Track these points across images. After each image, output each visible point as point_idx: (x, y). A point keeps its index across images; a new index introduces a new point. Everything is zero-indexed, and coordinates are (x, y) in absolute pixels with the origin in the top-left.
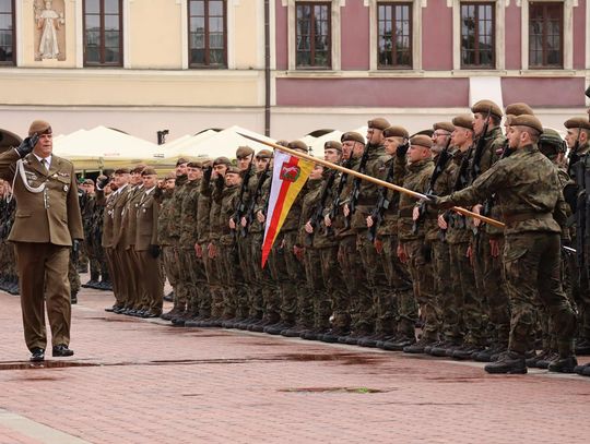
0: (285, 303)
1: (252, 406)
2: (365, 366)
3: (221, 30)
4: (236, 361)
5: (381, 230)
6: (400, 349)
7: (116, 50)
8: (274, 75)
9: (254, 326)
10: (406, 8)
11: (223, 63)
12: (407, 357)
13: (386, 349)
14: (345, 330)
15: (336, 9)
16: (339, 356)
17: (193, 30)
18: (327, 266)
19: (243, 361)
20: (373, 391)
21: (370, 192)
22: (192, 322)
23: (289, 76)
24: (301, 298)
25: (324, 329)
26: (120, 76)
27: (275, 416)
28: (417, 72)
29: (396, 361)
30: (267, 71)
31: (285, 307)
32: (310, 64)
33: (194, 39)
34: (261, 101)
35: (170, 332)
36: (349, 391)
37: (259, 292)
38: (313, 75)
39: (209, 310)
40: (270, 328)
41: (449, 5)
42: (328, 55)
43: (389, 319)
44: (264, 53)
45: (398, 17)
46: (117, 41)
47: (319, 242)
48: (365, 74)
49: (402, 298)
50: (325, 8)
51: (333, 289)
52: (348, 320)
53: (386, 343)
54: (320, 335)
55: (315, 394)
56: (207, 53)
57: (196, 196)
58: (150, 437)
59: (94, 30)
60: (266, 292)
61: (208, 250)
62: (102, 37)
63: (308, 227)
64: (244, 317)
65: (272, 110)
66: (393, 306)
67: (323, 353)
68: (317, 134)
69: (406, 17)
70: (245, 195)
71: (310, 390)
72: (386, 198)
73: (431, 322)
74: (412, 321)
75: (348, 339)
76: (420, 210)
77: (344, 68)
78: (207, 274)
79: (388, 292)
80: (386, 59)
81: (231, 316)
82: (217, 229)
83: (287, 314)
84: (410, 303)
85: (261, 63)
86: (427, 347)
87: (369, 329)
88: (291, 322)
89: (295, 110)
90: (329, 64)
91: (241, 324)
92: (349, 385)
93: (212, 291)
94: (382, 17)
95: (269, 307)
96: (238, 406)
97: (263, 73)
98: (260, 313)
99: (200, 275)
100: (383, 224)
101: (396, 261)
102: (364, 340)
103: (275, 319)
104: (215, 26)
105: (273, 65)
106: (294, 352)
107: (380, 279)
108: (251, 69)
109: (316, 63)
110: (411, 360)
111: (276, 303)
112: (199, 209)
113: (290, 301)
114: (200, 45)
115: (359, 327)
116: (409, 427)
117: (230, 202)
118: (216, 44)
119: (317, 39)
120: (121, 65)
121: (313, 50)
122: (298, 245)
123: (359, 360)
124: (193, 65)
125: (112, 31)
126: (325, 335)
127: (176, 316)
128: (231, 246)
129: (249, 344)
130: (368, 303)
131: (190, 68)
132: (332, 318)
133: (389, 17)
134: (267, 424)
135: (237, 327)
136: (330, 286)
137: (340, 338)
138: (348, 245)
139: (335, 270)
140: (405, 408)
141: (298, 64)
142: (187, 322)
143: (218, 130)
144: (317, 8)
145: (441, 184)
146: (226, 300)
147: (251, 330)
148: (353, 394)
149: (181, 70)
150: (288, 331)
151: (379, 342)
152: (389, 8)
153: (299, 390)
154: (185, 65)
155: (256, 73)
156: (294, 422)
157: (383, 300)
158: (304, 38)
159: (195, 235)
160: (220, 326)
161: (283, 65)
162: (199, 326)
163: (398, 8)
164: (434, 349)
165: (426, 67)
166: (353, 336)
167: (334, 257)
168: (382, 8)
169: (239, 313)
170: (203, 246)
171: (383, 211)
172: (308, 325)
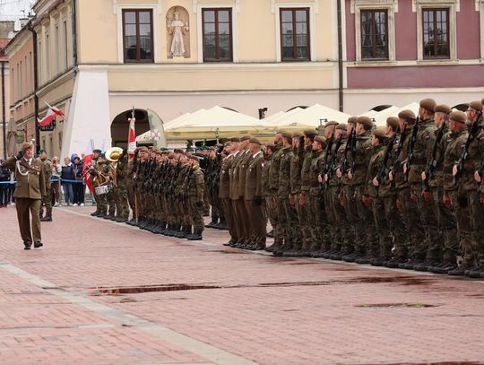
0: (357, 238)
1: (336, 318)
2: (420, 286)
3: (305, 32)
4: (323, 283)
5: (431, 183)
6: (446, 272)
7: (227, 49)
8: (345, 65)
9: (335, 256)
10: (444, 13)
11: (307, 56)
12: (451, 279)
13: (435, 272)
14: (404, 258)
15: (391, 14)
16: (400, 279)
17: (284, 32)
18: (388, 210)
19: (328, 283)
20: (427, 306)
21: (419, 155)
22: (288, 253)
23: (357, 65)
24: (369, 235)
25: (388, 258)
26: (230, 68)
27: (354, 326)
28: (454, 60)
29: (444, 282)
30: (340, 62)
31: (357, 241)
32: (372, 56)
33: (285, 39)
34: (336, 85)
35: (272, 261)
36: (409, 306)
37: (339, 231)
38: (375, 65)
39: (301, 244)
40: (347, 258)
41: (477, 9)
42: (386, 49)
43: (437, 250)
44: (337, 49)
45: (438, 19)
46: (228, 41)
47: (382, 192)
48: (414, 63)
49: (447, 234)
50: (383, 13)
51: (393, 228)
52: (405, 250)
53: (435, 268)
54: (385, 262)
55: (383, 309)
56: (296, 49)
57: (290, 158)
58: (262, 343)
59: (211, 34)
60: (343, 230)
61: (299, 200)
62: (216, 39)
63: (375, 181)
64: (328, 249)
65: (344, 91)
66: (441, 240)
67: (387, 276)
68: (378, 109)
69: (444, 19)
70: (329, 157)
71: (379, 305)
72: (434, 159)
73: (469, 253)
74: (455, 252)
75: (406, 265)
76: (458, 168)
77: (398, 58)
78: (299, 217)
79: (436, 230)
80: (430, 51)
81: (318, 248)
82: (307, 183)
83: (359, 246)
84: (453, 238)
85: (335, 56)
86: (466, 271)
87: (421, 257)
88: (362, 252)
89: (361, 91)
90: (387, 56)
91: (325, 254)
92: (408, 301)
93: (303, 230)
94: (426, 20)
95: (346, 242)
96: (326, 319)
97: (337, 64)
98: (340, 246)
99: (293, 218)
100: (433, 178)
101: (442, 206)
102: (418, 266)
103: (351, 250)
104: (300, 29)
105: (344, 58)
106: (366, 276)
107: (430, 221)
108: (328, 61)
109: (376, 55)
110: (454, 281)
111: (351, 238)
112: (292, 168)
113: (362, 237)
114: (290, 44)
115: (414, 255)
116: (456, 334)
117: (315, 164)
118: (301, 43)
119: (377, 37)
120: (231, 60)
121: (374, 45)
122: (366, 195)
123: (416, 282)
124: (285, 59)
125: (224, 34)
126: (389, 263)
127: (276, 249)
128: (318, 196)
129: (332, 270)
130: (421, 238)
131: (282, 61)
132: (393, 249)
133: (431, 20)
134: (349, 332)
135: (322, 257)
136: (392, 225)
137: (400, 264)
138: (405, 194)
139: (394, 213)
140: (451, 319)
141: (363, 56)
142: (285, 253)
143: (304, 108)
144: (377, 14)
145: (473, 148)
146: (314, 236)
147: (333, 259)
148: (411, 308)
149: (275, 62)
150: (361, 260)
151: (429, 267)
152: (431, 13)
153: (371, 306)
154: (279, 59)
155: (332, 64)
156: (369, 331)
157: (432, 236)
158: (367, 37)
159: (289, 188)
160: (309, 256)
161: (352, 58)
162: (293, 256)
163: (438, 13)
164: (471, 272)
165: (460, 57)
166: (410, 263)
167: (394, 203)
168: (426, 13)
169: (323, 246)
170: (295, 196)
171: (433, 169)
172: (376, 254)
